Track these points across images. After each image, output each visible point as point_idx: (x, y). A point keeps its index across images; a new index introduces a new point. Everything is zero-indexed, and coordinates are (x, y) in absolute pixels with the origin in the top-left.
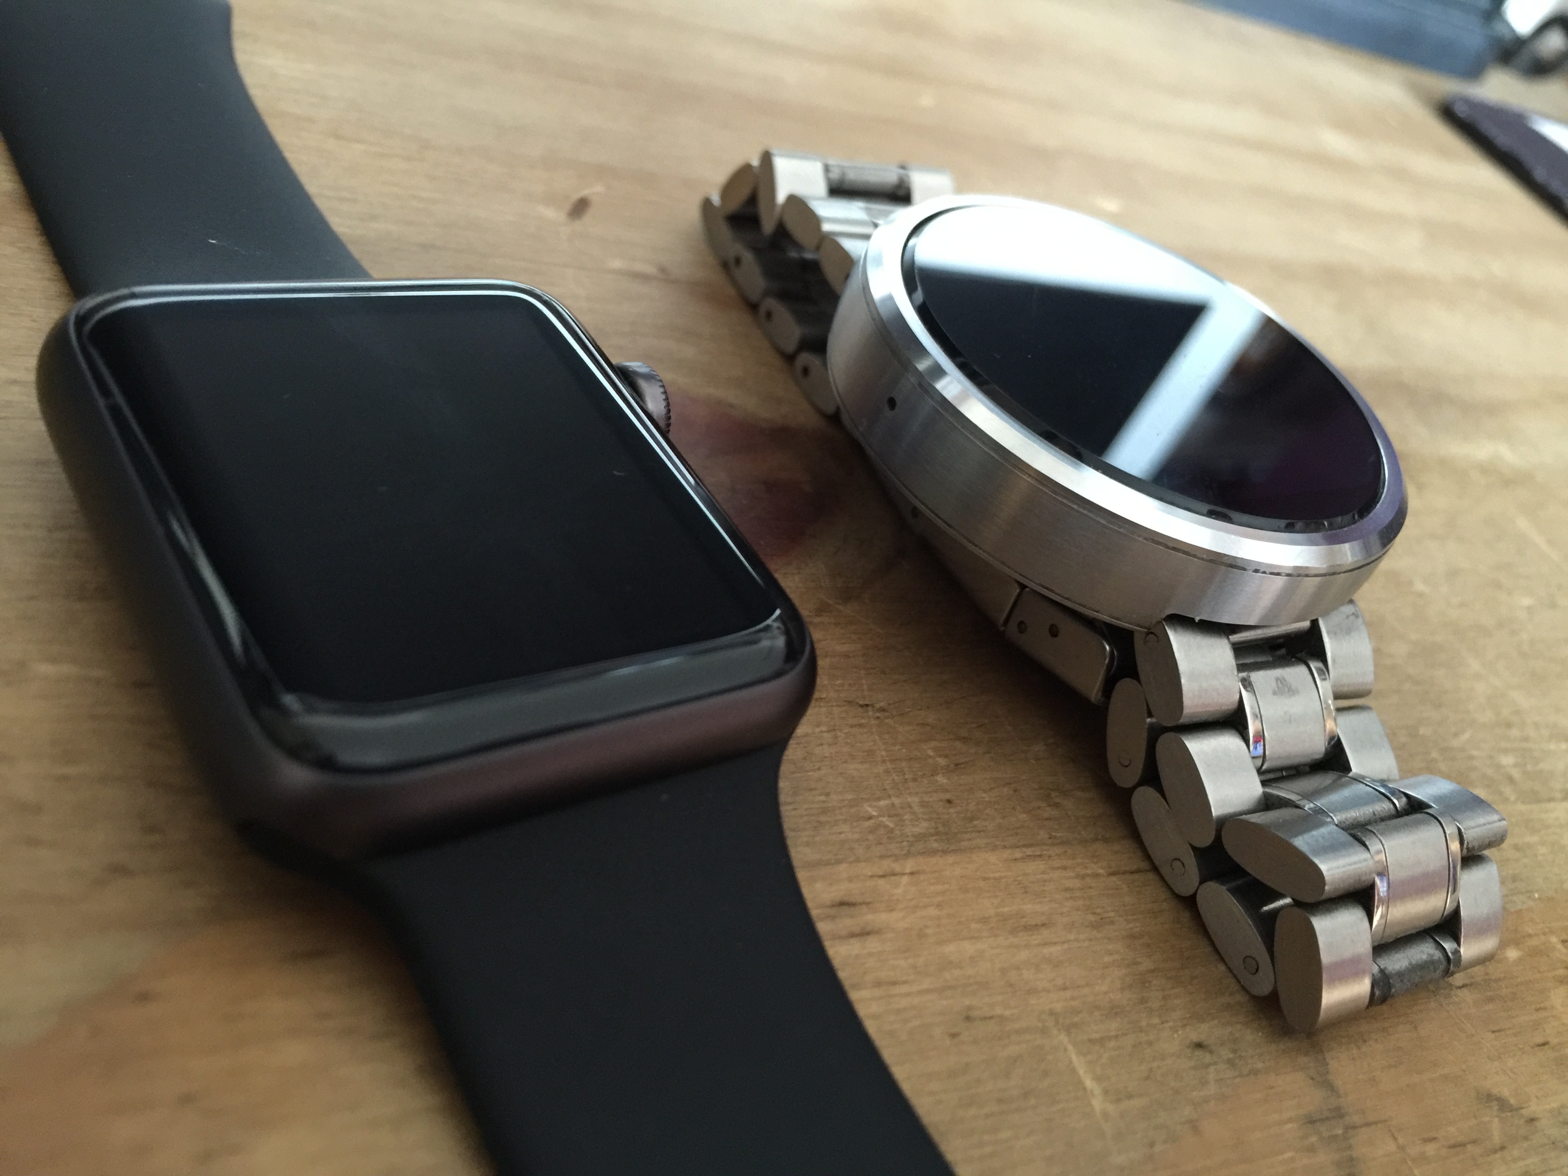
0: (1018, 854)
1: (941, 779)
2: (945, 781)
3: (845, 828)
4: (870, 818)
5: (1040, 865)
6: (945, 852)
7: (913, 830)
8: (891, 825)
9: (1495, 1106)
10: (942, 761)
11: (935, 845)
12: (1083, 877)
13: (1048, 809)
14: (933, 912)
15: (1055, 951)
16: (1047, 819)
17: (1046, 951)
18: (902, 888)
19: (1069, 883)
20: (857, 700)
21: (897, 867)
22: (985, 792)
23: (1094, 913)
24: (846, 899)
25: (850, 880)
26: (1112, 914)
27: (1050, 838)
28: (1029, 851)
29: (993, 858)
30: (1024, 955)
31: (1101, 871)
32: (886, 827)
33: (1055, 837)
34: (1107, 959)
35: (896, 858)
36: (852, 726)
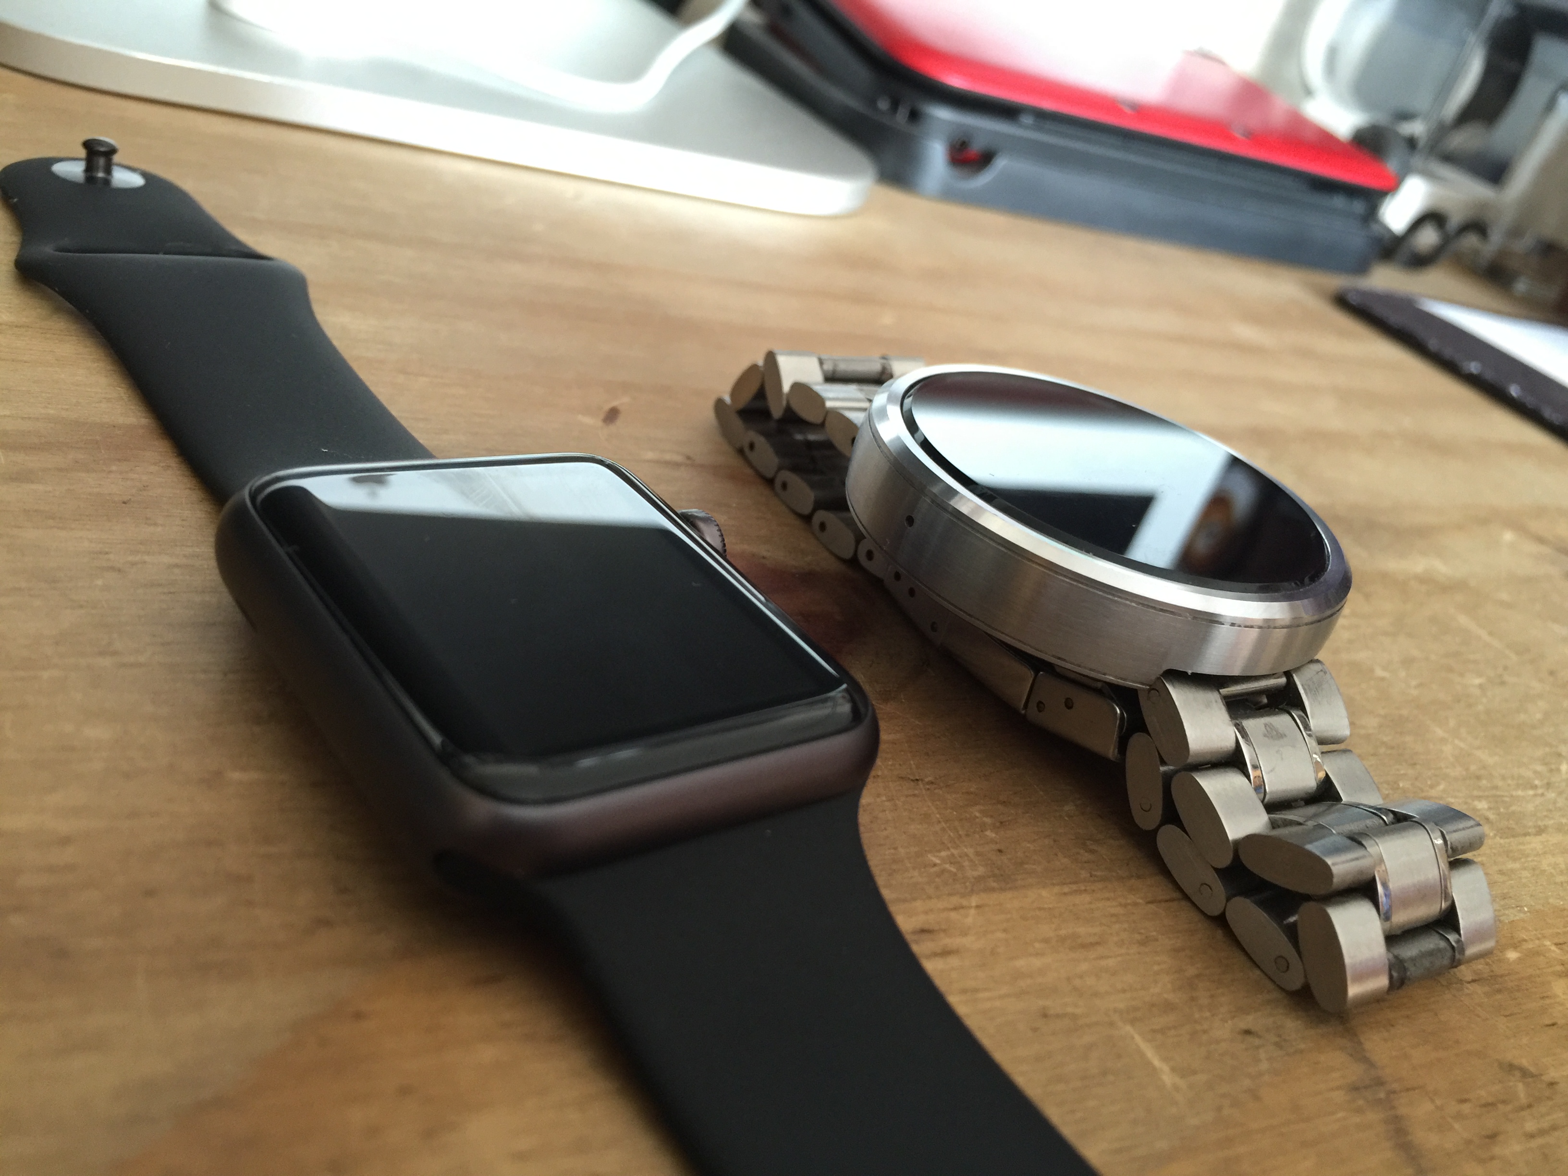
0: (1066, 889)
1: (989, 833)
2: (994, 835)
3: (916, 873)
4: (935, 865)
5: (1087, 898)
6: (1002, 890)
7: (971, 873)
8: (953, 870)
9: (1518, 1074)
10: (988, 820)
11: (995, 885)
12: (1125, 906)
13: (1086, 854)
14: (1000, 935)
15: (1111, 962)
16: (1085, 862)
17: (1103, 963)
18: (971, 918)
19: (1113, 911)
20: (909, 776)
21: (965, 902)
22: (1029, 842)
23: (1140, 933)
24: (926, 927)
25: (926, 913)
26: (1155, 933)
27: (1091, 876)
28: (1074, 887)
29: (1044, 893)
30: (1084, 967)
31: (1141, 901)
32: (950, 872)
33: (1095, 876)
34: (1156, 968)
35: (963, 896)
36: (907, 796)
